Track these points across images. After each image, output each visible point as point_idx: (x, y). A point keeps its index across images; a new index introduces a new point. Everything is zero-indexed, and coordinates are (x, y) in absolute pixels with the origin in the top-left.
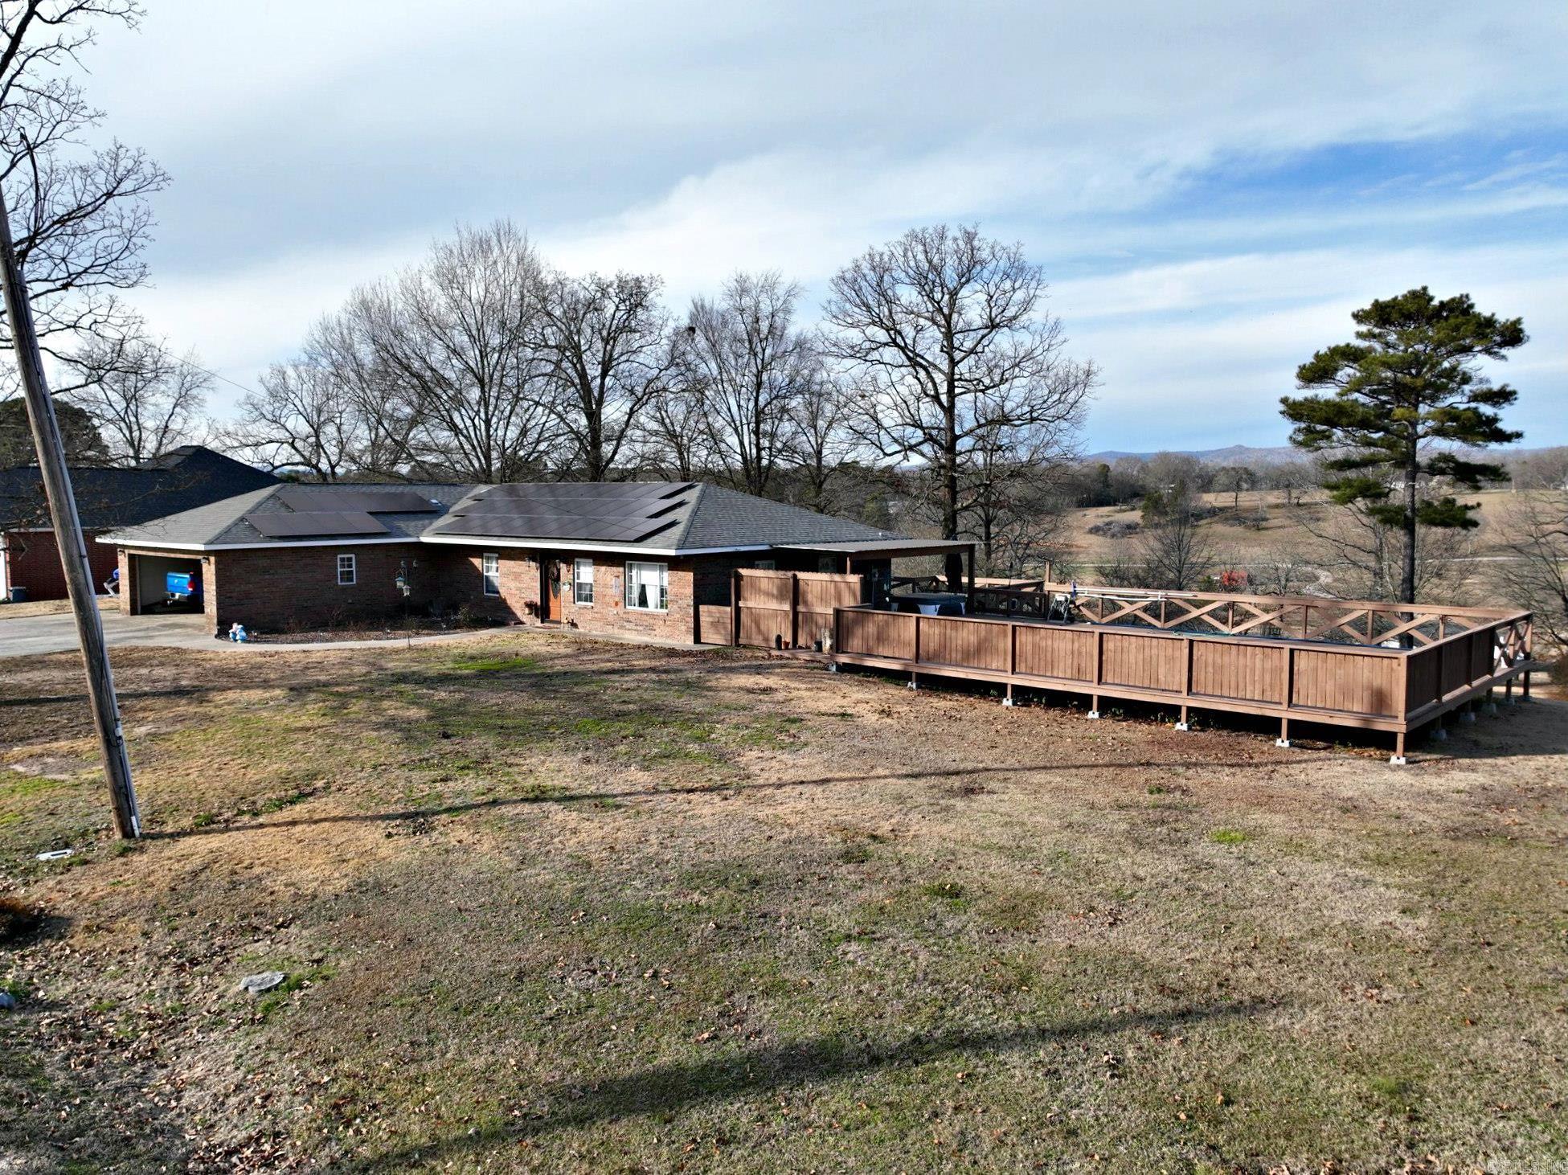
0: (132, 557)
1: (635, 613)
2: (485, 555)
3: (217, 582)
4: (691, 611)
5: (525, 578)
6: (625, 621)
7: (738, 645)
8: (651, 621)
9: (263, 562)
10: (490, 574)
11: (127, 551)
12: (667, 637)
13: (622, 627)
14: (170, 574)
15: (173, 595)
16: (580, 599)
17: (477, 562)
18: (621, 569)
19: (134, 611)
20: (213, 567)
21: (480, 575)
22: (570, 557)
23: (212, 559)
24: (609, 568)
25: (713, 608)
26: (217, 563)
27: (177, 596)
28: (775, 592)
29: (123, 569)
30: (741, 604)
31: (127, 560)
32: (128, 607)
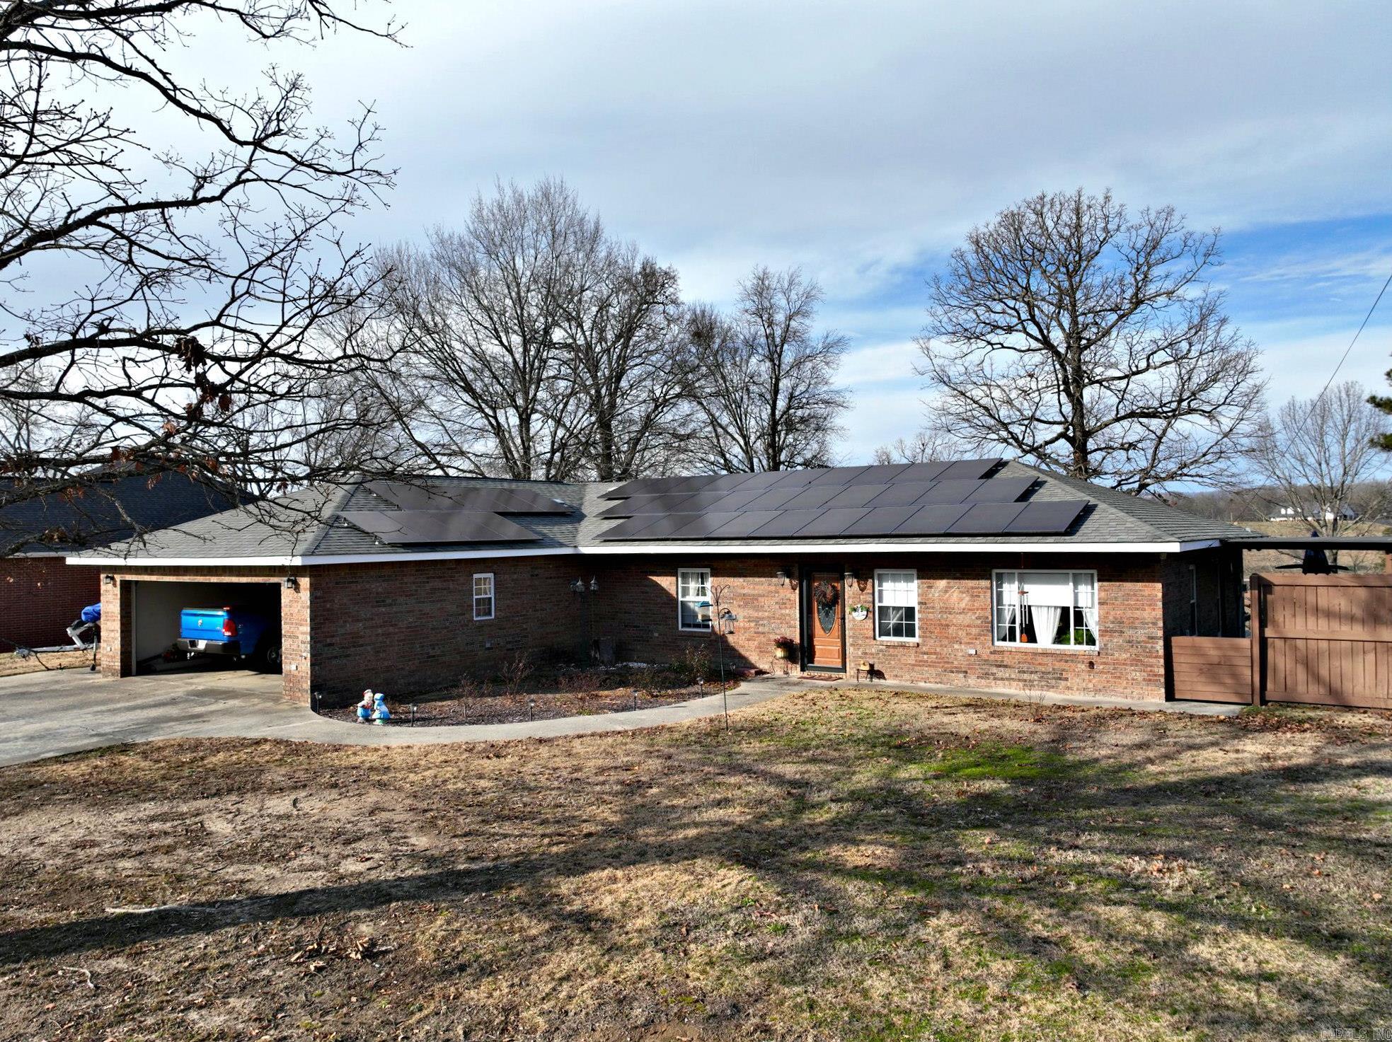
0: (126, 586)
1: (1018, 651)
2: (681, 570)
3: (313, 619)
4: (1160, 646)
5: (769, 603)
6: (994, 666)
7: (1264, 702)
8: (1058, 665)
9: (378, 587)
10: (687, 599)
11: (118, 578)
12: (1097, 691)
13: (986, 675)
14: (185, 611)
15: (193, 644)
16: (885, 633)
17: (666, 582)
18: (984, 583)
19: (126, 671)
20: (305, 595)
21: (671, 601)
22: (865, 567)
23: (305, 582)
24: (952, 582)
25: (1206, 642)
26: (313, 588)
27: (202, 645)
28: (1357, 611)
29: (110, 602)
30: (1269, 632)
31: (118, 590)
32: (118, 665)
